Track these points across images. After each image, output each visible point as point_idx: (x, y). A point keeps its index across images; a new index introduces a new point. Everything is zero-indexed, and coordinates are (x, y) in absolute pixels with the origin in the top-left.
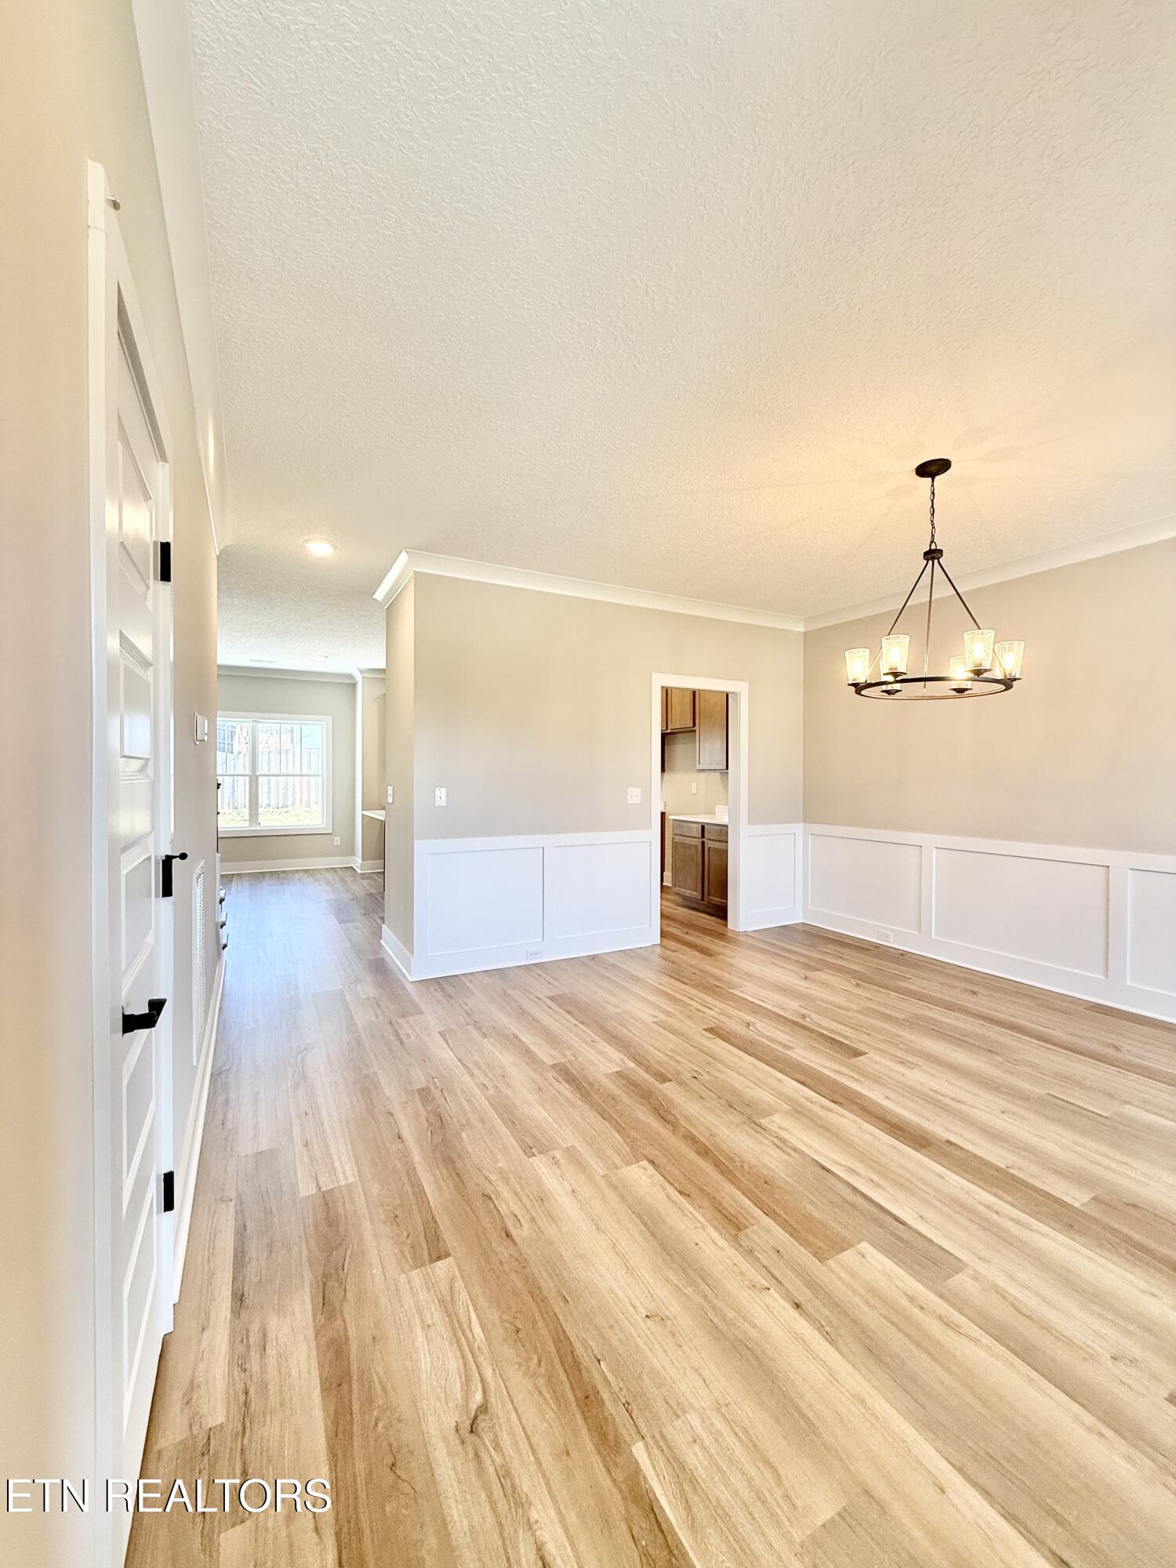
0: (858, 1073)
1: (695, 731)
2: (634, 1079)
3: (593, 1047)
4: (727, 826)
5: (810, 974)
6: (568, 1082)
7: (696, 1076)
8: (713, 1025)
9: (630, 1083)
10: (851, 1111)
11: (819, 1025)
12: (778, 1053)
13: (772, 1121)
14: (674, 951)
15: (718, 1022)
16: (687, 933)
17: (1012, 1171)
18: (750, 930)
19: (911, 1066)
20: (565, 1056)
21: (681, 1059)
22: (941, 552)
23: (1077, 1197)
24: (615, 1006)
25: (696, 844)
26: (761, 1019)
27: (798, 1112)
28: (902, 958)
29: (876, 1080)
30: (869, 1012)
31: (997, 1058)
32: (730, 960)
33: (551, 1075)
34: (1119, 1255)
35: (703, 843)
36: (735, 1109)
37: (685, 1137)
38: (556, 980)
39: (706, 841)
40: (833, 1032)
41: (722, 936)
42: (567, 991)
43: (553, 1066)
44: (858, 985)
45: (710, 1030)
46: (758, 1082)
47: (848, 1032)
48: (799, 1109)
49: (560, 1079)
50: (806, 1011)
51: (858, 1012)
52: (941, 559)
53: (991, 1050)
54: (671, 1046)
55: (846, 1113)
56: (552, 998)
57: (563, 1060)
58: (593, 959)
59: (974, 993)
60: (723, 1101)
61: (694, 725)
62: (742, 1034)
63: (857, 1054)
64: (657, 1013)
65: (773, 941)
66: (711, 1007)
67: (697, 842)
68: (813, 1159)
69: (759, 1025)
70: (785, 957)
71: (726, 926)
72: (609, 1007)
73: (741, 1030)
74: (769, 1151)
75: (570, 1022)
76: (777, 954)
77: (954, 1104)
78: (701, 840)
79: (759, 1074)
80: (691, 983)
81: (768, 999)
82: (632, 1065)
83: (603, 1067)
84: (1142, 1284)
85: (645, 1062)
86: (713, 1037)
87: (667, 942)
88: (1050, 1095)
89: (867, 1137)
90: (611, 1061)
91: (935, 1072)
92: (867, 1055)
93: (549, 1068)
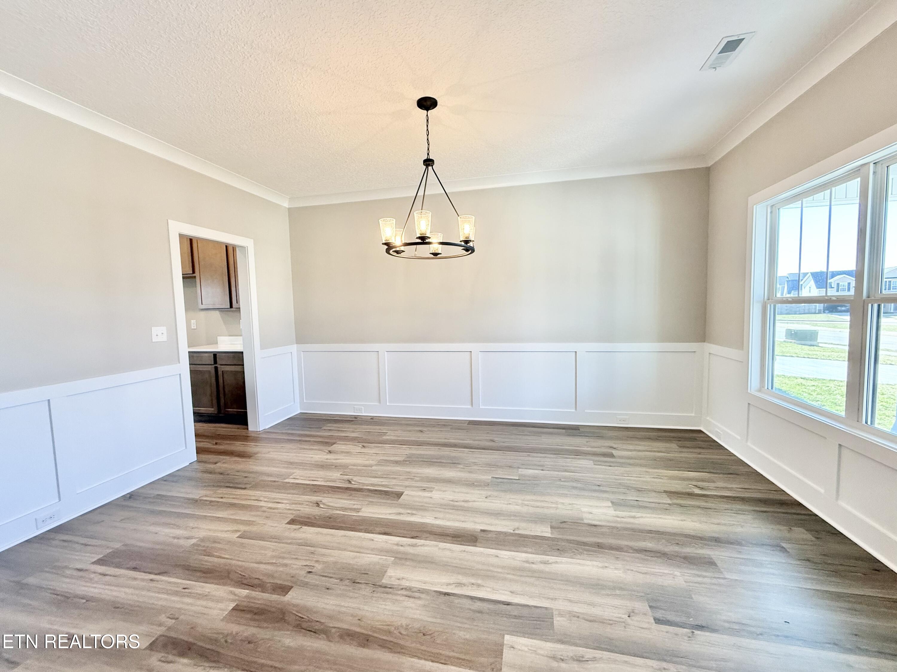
0: (411, 508)
1: (195, 277)
2: (257, 606)
3: (190, 595)
4: (242, 352)
5: (331, 448)
6: (182, 655)
7: (310, 570)
8: (292, 517)
9: (255, 614)
10: (426, 539)
11: (364, 484)
12: (354, 518)
13: (390, 577)
14: (216, 463)
15: (294, 512)
16: (216, 444)
17: (517, 532)
18: (267, 427)
19: (431, 490)
20: (160, 625)
21: (285, 561)
22: (432, 161)
23: (545, 531)
24: (188, 538)
25: (209, 369)
26: (322, 495)
27: (401, 559)
28: (373, 421)
29: (422, 508)
30: (381, 463)
31: (460, 466)
32: (267, 455)
33: (154, 660)
34: (581, 554)
35: (216, 369)
36: (358, 583)
37: (341, 637)
38: (92, 537)
39: (219, 366)
40: (372, 485)
41: (246, 438)
42: (117, 545)
43: (152, 647)
44: (364, 446)
45: (292, 522)
46: (360, 550)
47: (385, 482)
48: (399, 556)
49: (171, 657)
50: (348, 476)
51: (376, 465)
52: (433, 166)
53: (454, 463)
54: (269, 553)
55: (422, 542)
56: (100, 562)
57: (159, 631)
58: (130, 498)
59: (421, 431)
60: (347, 582)
61: (194, 272)
62: (319, 514)
63: (399, 495)
64: (235, 528)
65: (290, 432)
66: (280, 501)
67: (211, 368)
68: (436, 592)
69: (325, 500)
70: (306, 441)
71: (248, 429)
72: (182, 542)
73: (316, 511)
74: (405, 604)
75: (143, 580)
76: (300, 441)
77: (466, 505)
78: (213, 366)
79: (354, 542)
80: (248, 486)
81: (318, 478)
82: (244, 592)
83: (215, 612)
84: (600, 565)
85: (256, 582)
86: (300, 527)
87: (204, 457)
88: (493, 477)
89: (448, 553)
90: (220, 600)
91: (444, 489)
92: (404, 493)
93: (148, 652)
